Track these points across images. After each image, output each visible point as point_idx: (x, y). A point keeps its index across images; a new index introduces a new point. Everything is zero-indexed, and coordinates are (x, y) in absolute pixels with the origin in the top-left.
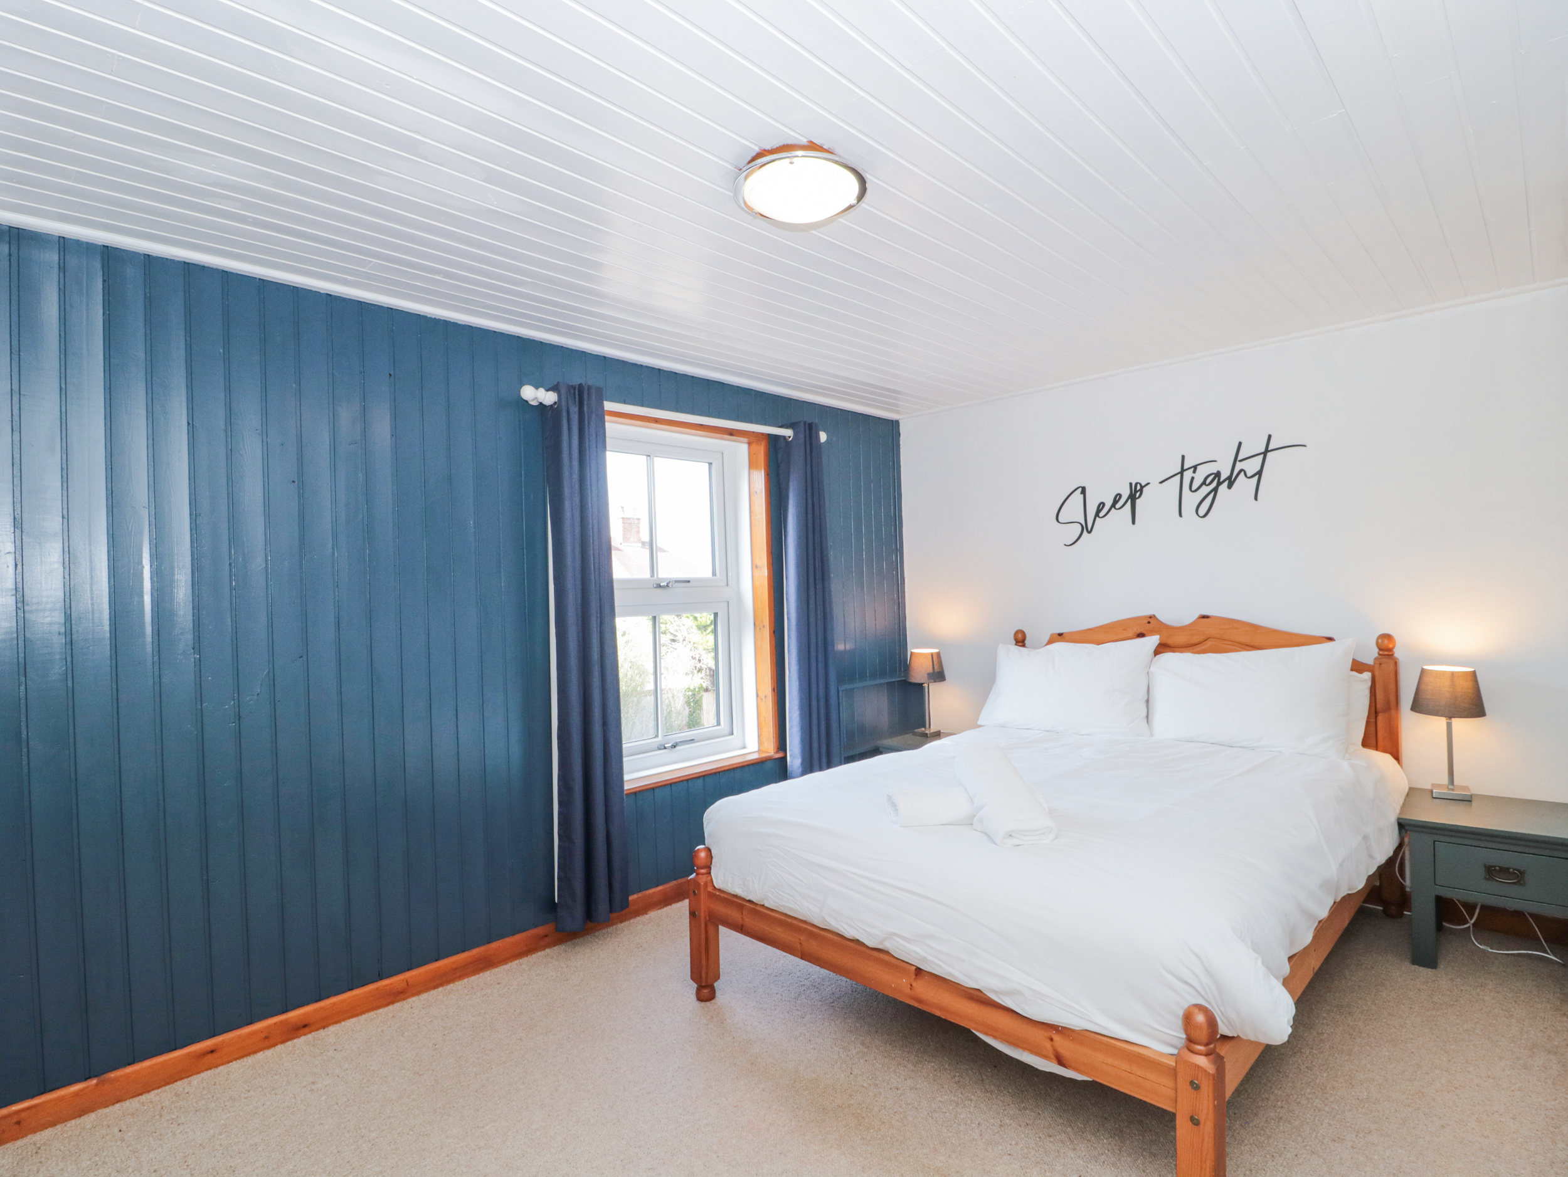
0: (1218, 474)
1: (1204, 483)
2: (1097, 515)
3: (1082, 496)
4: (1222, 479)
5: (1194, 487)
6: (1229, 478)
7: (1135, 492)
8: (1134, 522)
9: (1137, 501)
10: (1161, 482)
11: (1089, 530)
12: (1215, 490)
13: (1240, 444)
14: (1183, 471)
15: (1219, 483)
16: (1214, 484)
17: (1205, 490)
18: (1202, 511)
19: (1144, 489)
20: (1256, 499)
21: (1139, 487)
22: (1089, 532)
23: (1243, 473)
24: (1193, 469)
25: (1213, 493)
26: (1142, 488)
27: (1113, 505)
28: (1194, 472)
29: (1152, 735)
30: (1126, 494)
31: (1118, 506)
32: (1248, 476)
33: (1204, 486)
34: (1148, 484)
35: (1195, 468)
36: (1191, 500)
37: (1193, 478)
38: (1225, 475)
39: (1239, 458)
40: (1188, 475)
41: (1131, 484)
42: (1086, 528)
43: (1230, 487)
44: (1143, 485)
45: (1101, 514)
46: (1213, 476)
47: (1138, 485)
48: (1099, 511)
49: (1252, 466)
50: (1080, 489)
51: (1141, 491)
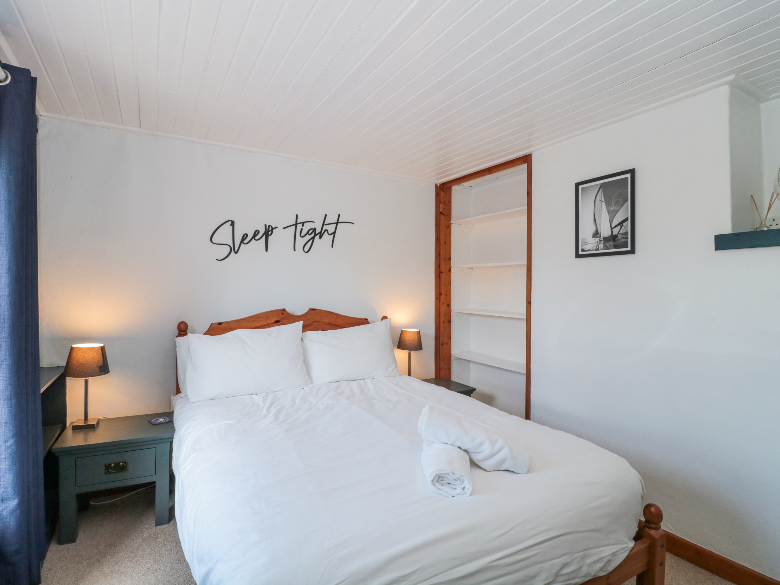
0: (315, 230)
1: (307, 233)
2: (242, 241)
3: (232, 227)
4: (317, 233)
5: (302, 235)
6: (320, 233)
7: (269, 231)
8: (267, 250)
9: (269, 237)
10: (284, 228)
11: (236, 251)
12: (313, 238)
13: (326, 215)
14: (296, 224)
15: (315, 235)
16: (313, 235)
17: (308, 237)
18: (306, 249)
19: (274, 230)
20: (332, 246)
21: (270, 229)
22: (236, 253)
23: (326, 231)
24: (302, 224)
25: (312, 240)
26: (273, 229)
27: (254, 237)
28: (303, 226)
29: (312, 383)
30: (262, 231)
31: (257, 238)
32: (329, 233)
33: (307, 235)
34: (276, 227)
35: (303, 223)
36: (300, 242)
37: (302, 229)
38: (318, 231)
39: (325, 223)
40: (299, 227)
41: (266, 225)
42: (234, 250)
43: (320, 238)
44: (273, 227)
45: (245, 242)
46: (312, 230)
47: (270, 227)
48: (243, 239)
49: (331, 229)
50: (230, 222)
51: (272, 231)
